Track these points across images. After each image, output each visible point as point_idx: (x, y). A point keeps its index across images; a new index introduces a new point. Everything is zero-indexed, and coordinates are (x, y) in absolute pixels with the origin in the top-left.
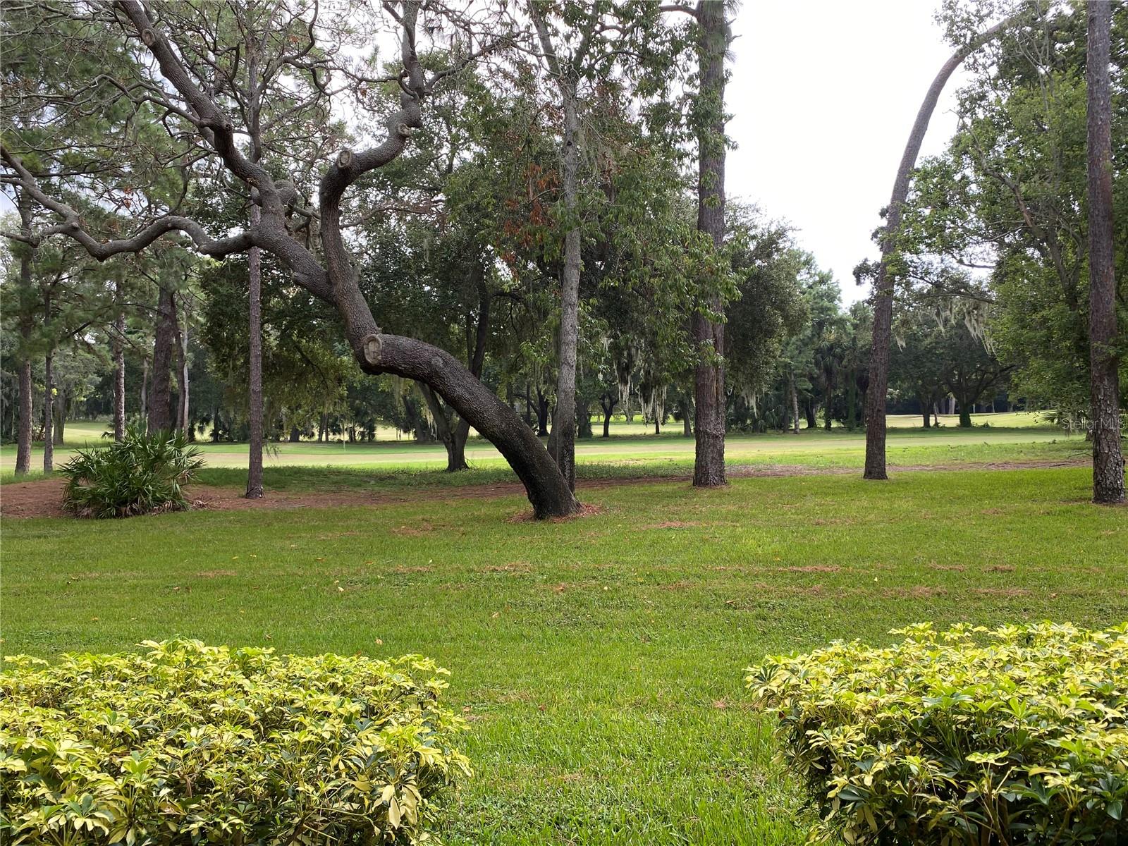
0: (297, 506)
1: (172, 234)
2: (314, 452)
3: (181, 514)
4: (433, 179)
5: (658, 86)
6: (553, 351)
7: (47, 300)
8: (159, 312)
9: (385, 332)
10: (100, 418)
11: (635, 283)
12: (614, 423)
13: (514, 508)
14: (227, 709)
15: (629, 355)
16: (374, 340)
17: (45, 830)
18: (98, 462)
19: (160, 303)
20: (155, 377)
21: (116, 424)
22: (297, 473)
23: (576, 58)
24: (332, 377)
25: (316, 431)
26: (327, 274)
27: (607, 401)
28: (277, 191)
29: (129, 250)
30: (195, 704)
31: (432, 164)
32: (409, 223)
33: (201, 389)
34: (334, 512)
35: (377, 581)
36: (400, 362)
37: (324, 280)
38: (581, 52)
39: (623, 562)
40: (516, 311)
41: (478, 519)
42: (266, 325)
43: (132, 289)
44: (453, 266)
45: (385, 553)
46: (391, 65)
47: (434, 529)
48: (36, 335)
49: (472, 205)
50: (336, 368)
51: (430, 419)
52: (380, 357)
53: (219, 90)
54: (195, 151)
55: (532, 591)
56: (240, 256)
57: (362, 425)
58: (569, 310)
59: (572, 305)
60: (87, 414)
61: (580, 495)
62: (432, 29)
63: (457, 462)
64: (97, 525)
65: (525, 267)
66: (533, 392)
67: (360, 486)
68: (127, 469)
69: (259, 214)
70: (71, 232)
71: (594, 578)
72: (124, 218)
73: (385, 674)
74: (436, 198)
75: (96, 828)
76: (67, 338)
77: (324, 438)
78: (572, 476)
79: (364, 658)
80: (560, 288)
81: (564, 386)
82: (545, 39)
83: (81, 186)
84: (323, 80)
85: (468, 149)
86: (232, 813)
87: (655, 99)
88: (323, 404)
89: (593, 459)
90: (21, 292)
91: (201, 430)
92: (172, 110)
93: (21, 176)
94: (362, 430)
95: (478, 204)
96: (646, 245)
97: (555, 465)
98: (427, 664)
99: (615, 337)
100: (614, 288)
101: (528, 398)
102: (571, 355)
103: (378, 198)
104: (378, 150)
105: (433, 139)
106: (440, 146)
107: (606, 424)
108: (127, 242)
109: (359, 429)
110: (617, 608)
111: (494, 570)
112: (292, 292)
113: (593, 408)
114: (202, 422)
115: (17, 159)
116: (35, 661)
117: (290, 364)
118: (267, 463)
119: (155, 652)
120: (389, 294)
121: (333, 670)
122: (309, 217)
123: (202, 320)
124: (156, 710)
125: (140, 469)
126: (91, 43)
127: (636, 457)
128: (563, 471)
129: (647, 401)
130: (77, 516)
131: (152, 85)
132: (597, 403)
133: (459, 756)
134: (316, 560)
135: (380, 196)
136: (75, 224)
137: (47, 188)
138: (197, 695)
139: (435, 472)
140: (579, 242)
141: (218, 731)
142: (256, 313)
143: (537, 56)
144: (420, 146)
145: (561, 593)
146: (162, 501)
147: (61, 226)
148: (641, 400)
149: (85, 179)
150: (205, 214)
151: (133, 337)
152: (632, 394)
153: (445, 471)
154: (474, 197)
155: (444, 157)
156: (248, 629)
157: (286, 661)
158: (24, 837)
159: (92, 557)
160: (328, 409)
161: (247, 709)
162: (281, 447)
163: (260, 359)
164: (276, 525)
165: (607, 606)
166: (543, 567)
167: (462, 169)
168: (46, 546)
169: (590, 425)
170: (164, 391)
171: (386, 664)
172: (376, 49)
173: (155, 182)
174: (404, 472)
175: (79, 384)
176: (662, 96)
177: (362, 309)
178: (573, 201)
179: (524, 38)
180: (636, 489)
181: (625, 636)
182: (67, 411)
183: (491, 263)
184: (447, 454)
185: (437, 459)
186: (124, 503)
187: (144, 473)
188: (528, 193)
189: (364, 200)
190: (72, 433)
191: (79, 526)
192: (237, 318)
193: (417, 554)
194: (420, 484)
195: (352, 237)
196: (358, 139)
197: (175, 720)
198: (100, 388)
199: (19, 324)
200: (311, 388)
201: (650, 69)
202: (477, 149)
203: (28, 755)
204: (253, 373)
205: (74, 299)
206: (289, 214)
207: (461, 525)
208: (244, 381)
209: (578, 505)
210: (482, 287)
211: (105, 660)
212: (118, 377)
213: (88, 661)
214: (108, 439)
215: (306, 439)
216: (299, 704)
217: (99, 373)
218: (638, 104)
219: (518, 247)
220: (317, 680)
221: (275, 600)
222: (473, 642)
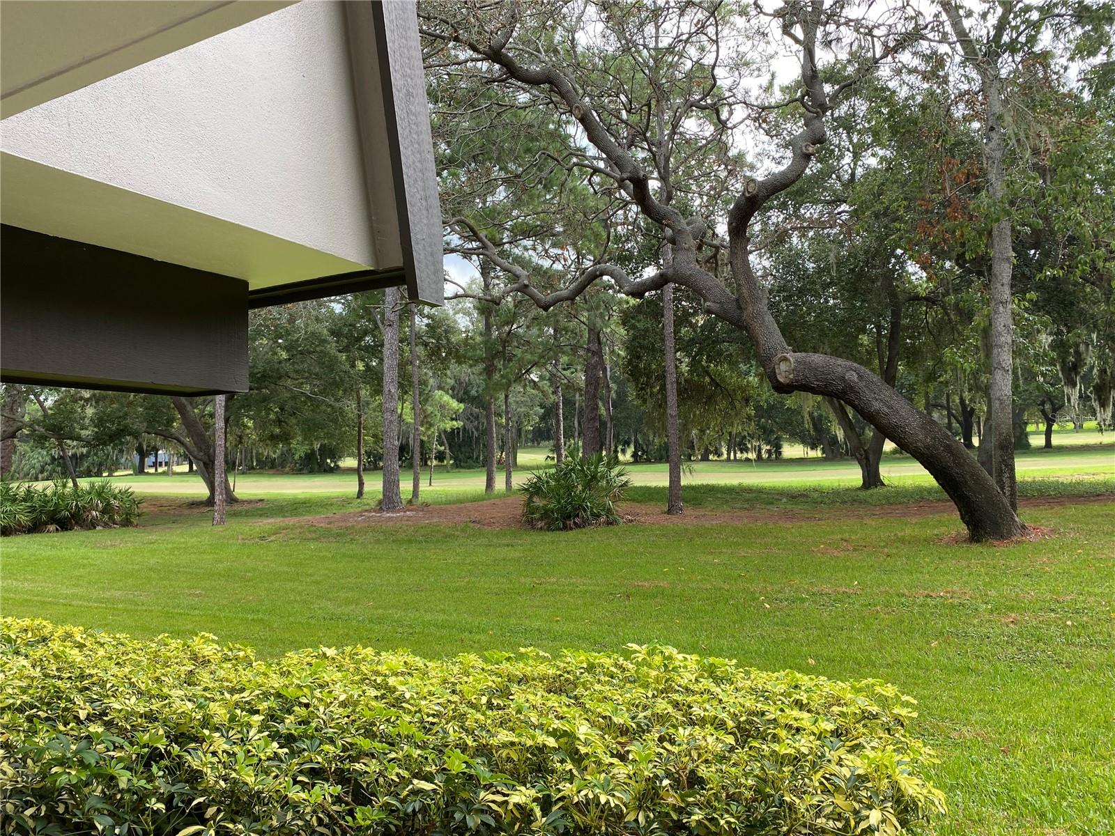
0: (714, 523)
1: (597, 281)
2: (723, 470)
3: (615, 528)
4: (835, 191)
5: (1102, 44)
6: (982, 354)
7: (504, 347)
8: (588, 350)
9: (794, 351)
10: (543, 443)
11: (1083, 271)
12: (1058, 432)
13: (943, 529)
14: (707, 714)
15: (1078, 354)
16: (785, 359)
17: (576, 800)
18: (547, 482)
19: (589, 342)
20: (587, 406)
21: (557, 448)
22: (711, 490)
23: (995, 36)
24: (739, 398)
25: (724, 451)
26: (737, 300)
27: (1048, 407)
28: (688, 228)
29: (567, 299)
30: (676, 705)
31: (834, 176)
32: (812, 239)
33: (623, 415)
34: (750, 529)
35: (803, 600)
36: (812, 379)
37: (734, 306)
38: (1000, 27)
39: (1090, 594)
40: (931, 316)
41: (903, 541)
42: (678, 354)
43: (567, 332)
44: (860, 276)
45: (807, 573)
46: (787, 88)
47: (855, 550)
48: (497, 376)
49: (879, 211)
50: (743, 389)
51: (840, 435)
52: (791, 376)
53: (631, 144)
54: (616, 203)
55: (975, 621)
56: (654, 292)
57: (768, 443)
58: (1001, 309)
59: (1004, 303)
60: (533, 441)
61: (1024, 515)
62: (830, 42)
63: (871, 479)
64: (549, 536)
65: (942, 267)
66: (954, 401)
67: (772, 503)
68: (570, 488)
69: (670, 251)
70: (524, 289)
71: (1053, 610)
72: (557, 271)
73: (849, 696)
74: (840, 210)
75: (616, 805)
76: (519, 378)
77: (732, 457)
78: (1013, 494)
79: (822, 678)
80: (986, 286)
81: (998, 394)
82: (956, 24)
83: (526, 249)
84: (724, 116)
85: (873, 155)
86: (727, 811)
87: (1100, 59)
88: (732, 425)
89: (1035, 474)
90: (485, 343)
91: (624, 451)
92: (596, 171)
93: (484, 247)
94: (768, 447)
95: (887, 208)
96: (1097, 225)
97: (992, 481)
98: (890, 690)
99: (1059, 333)
100: (1054, 278)
101: (948, 408)
102: (1006, 359)
103: (780, 219)
104: (782, 173)
105: (833, 151)
106: (842, 156)
107: (1048, 434)
108: (565, 293)
109: (765, 447)
110: (1085, 645)
111: (928, 596)
112: (700, 320)
113: (1031, 415)
114: (624, 445)
115: (482, 234)
116: (542, 653)
117: (700, 388)
118: (685, 481)
119: (638, 655)
120: (793, 312)
121: (796, 687)
122: (717, 248)
123: (622, 353)
124: (645, 708)
125: (580, 488)
126: (533, 126)
127: (1092, 471)
128: (1002, 489)
129: (1103, 405)
130: (533, 527)
131: (580, 152)
132: (1036, 410)
133: (933, 790)
134: (740, 576)
135: (782, 216)
136: (526, 282)
137: (503, 254)
138: (676, 697)
139: (848, 490)
140: (1009, 233)
141: (703, 734)
142: (670, 343)
143: (950, 44)
144: (820, 161)
145: (1012, 625)
146: (598, 516)
147: (516, 285)
148: (1096, 405)
149: (528, 243)
150: (623, 259)
151: (567, 373)
152: (1083, 398)
153: (859, 489)
154: (882, 203)
155: (846, 167)
156: (684, 638)
157: (747, 673)
158: (561, 804)
159: (549, 564)
160: (737, 429)
161: (724, 716)
162: (695, 466)
163: (675, 385)
164: (698, 540)
165: (1073, 644)
166: (986, 595)
167: (865, 176)
168: (515, 554)
169: (1026, 435)
170: (593, 419)
171: (847, 685)
172: (773, 76)
173: (582, 237)
174: (815, 490)
175: (527, 415)
176: (1108, 54)
177: (772, 330)
178: (999, 189)
179: (933, 28)
180: (1096, 508)
181: (1100, 679)
182: (520, 438)
183: (902, 268)
184: (860, 471)
185: (850, 476)
186: (569, 517)
187: (583, 491)
188: (944, 189)
189: (765, 224)
190: (523, 457)
191: (535, 537)
192: (653, 349)
193: (840, 575)
194: (834, 502)
195: (759, 262)
196: (759, 165)
197: (662, 719)
198: (543, 418)
199: (485, 369)
200: (721, 410)
201: (1088, 28)
202: (881, 153)
203: (554, 734)
204: (670, 399)
205: (523, 345)
206: (699, 248)
207: (884, 547)
208: (660, 406)
209: (1023, 527)
210: (893, 294)
211: (596, 658)
212: (558, 409)
213: (583, 658)
214: (550, 462)
215: (716, 458)
216: (770, 716)
217: (542, 406)
218: (1075, 68)
219: (933, 247)
220: (782, 694)
221: (706, 612)
222: (912, 671)
